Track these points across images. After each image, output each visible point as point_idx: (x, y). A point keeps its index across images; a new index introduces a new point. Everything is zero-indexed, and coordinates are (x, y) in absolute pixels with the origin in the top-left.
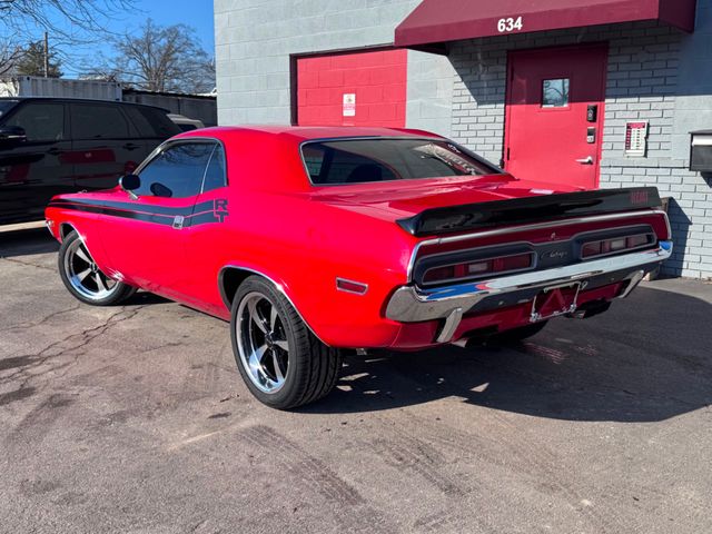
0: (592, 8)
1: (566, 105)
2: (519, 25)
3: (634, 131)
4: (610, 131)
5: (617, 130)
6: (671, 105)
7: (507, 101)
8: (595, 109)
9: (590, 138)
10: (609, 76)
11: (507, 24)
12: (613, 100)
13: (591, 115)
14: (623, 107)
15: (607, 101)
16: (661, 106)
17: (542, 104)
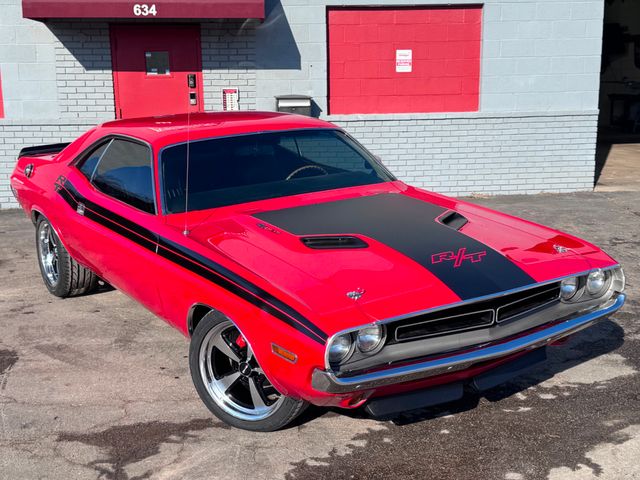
0: (215, 5)
1: (168, 73)
2: (153, 11)
3: (228, 95)
4: (209, 95)
5: (215, 95)
6: (253, 76)
7: (115, 68)
8: (194, 77)
9: (193, 101)
10: (203, 52)
11: (142, 10)
12: (208, 71)
13: (191, 82)
14: (217, 77)
15: (204, 71)
16: (246, 76)
17: (147, 71)
